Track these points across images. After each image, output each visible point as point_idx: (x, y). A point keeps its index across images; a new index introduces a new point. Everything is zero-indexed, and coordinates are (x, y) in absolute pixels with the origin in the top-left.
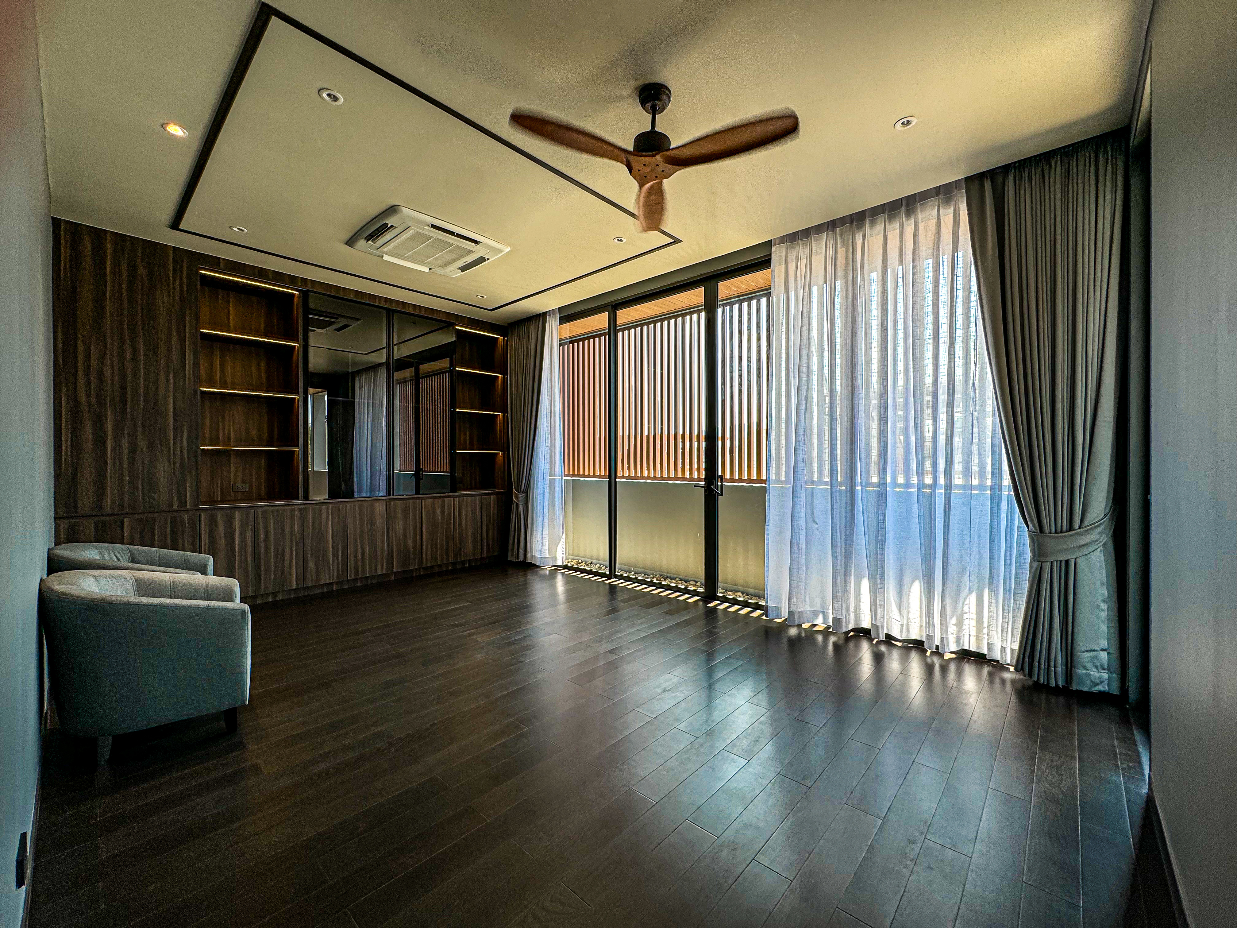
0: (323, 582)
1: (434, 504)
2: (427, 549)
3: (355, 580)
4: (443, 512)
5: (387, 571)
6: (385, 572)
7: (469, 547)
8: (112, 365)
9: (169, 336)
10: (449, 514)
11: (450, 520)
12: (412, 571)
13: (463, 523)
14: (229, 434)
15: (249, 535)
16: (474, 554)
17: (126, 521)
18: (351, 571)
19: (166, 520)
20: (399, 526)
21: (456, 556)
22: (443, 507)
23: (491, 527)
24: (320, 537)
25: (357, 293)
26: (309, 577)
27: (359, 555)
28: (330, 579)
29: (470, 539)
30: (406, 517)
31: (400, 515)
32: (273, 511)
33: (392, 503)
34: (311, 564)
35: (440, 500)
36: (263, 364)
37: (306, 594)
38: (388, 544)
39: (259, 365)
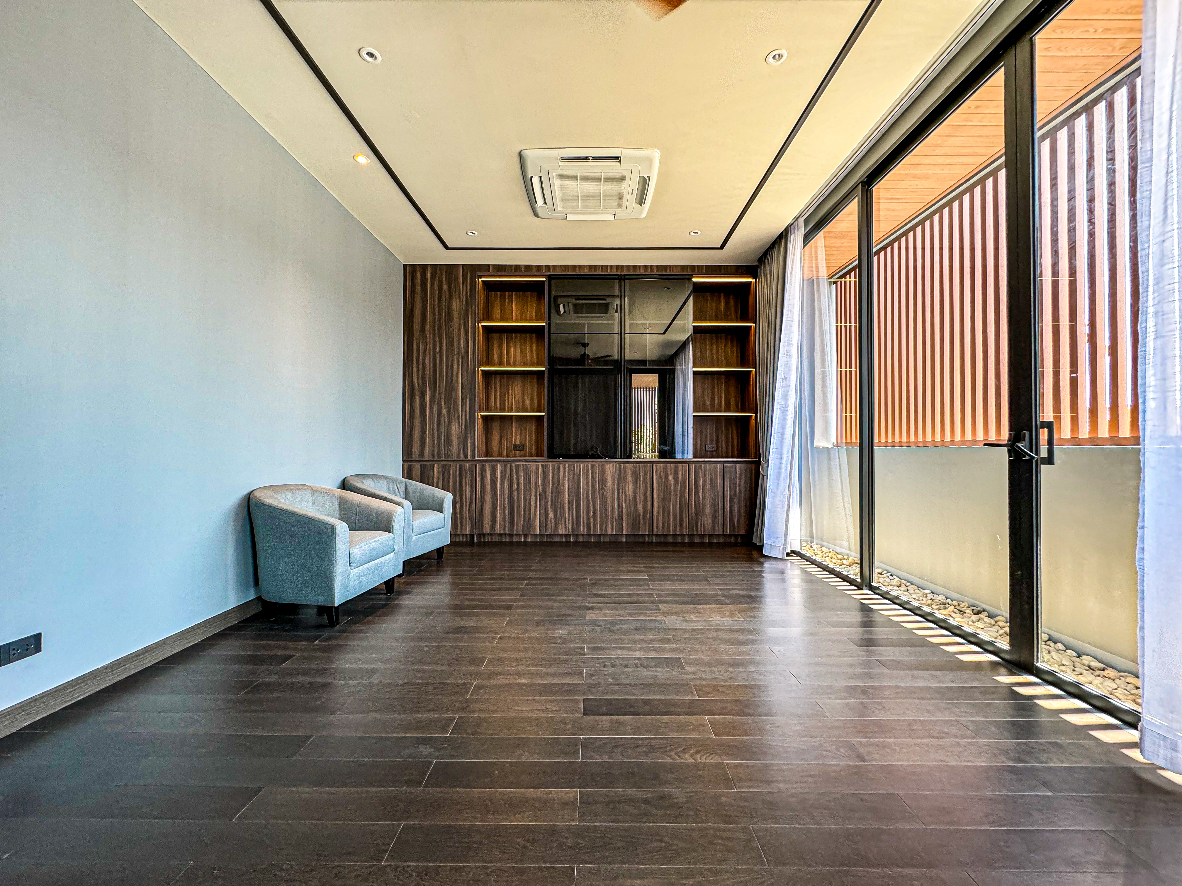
0: (560, 532)
1: (665, 469)
2: (658, 516)
3: (589, 535)
4: (676, 479)
5: (617, 531)
6: (615, 533)
7: (708, 520)
8: (430, 357)
9: (460, 330)
10: (685, 482)
11: (685, 487)
12: (643, 536)
13: (701, 493)
14: (512, 405)
15: (506, 484)
16: (713, 528)
17: (435, 465)
18: (584, 526)
19: (456, 467)
20: (630, 489)
21: (691, 528)
22: (676, 473)
23: (736, 500)
24: (558, 491)
25: (591, 267)
26: (549, 527)
27: (592, 513)
28: (566, 531)
29: (708, 511)
30: (636, 480)
31: (629, 478)
32: (523, 465)
33: (622, 465)
34: (551, 515)
35: (673, 465)
36: (534, 346)
37: (549, 540)
38: (618, 505)
39: (531, 347)
